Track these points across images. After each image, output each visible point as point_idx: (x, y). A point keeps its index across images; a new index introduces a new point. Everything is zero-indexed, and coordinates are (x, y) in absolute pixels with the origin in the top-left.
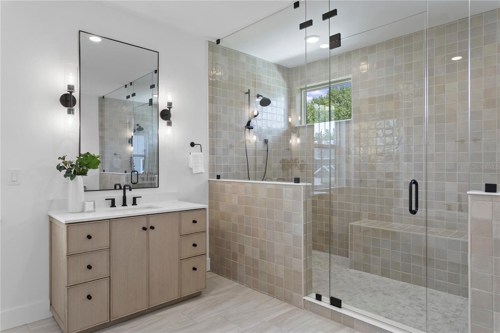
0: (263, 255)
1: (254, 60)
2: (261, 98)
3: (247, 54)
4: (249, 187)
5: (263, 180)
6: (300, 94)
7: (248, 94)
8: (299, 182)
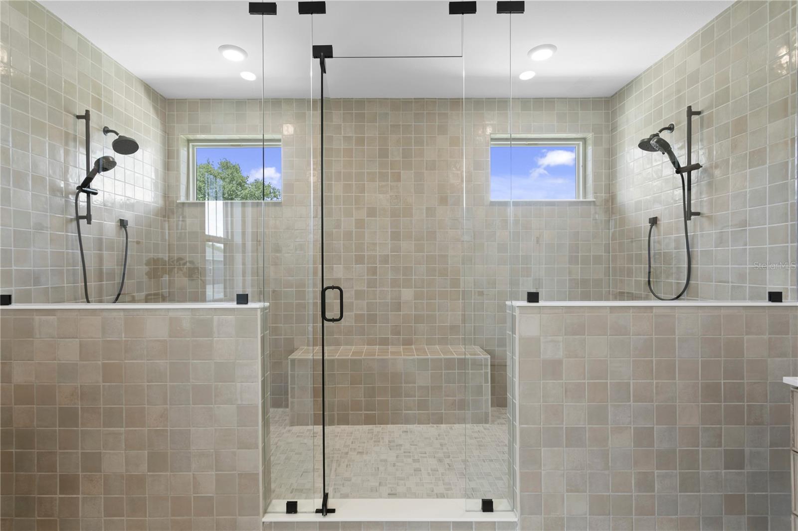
0: (157, 461)
1: (97, 55)
2: (113, 137)
3: (79, 34)
4: (115, 318)
5: (116, 300)
6: (186, 149)
7: (84, 121)
8: (246, 303)
